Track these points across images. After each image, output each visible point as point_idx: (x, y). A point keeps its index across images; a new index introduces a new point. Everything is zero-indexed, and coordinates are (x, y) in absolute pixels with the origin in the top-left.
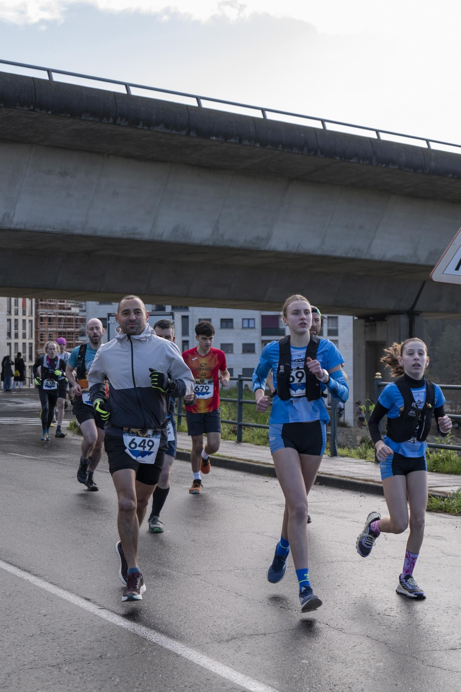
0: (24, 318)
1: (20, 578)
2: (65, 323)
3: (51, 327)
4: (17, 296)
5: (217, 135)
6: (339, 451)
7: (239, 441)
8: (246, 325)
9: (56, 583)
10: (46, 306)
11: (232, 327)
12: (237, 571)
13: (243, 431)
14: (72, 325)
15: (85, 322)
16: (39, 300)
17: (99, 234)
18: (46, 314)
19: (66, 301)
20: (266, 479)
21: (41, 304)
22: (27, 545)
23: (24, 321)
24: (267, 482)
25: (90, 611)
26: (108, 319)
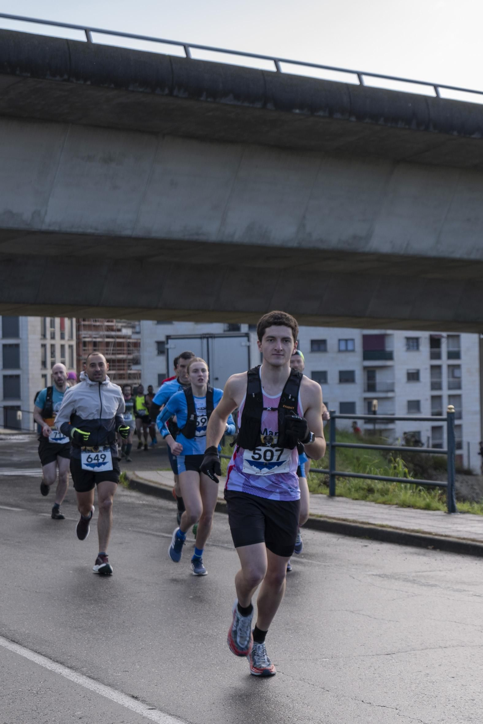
0: (63, 342)
1: (51, 671)
2: (115, 348)
4: (53, 315)
5: (301, 107)
6: (459, 506)
7: (332, 494)
8: (343, 347)
9: (96, 677)
10: (89, 327)
11: (325, 350)
12: (324, 660)
13: (337, 482)
14: (124, 350)
15: (140, 346)
16: (81, 320)
17: (153, 235)
18: (90, 337)
19: (115, 320)
20: (365, 542)
21: (84, 325)
22: (61, 629)
23: (62, 347)
24: (366, 546)
25: (137, 711)
26: (166, 342)
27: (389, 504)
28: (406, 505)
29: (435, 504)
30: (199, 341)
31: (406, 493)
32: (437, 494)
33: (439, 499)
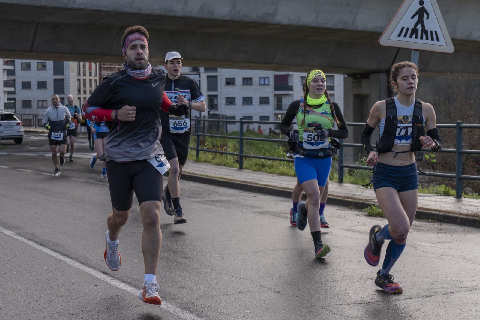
0: (91, 78)
1: (60, 260)
4: (85, 61)
7: (241, 168)
9: (85, 263)
10: (107, 69)
11: (252, 85)
13: (244, 160)
16: (102, 64)
20: (255, 194)
21: (104, 67)
22: (69, 239)
23: (91, 80)
24: (255, 197)
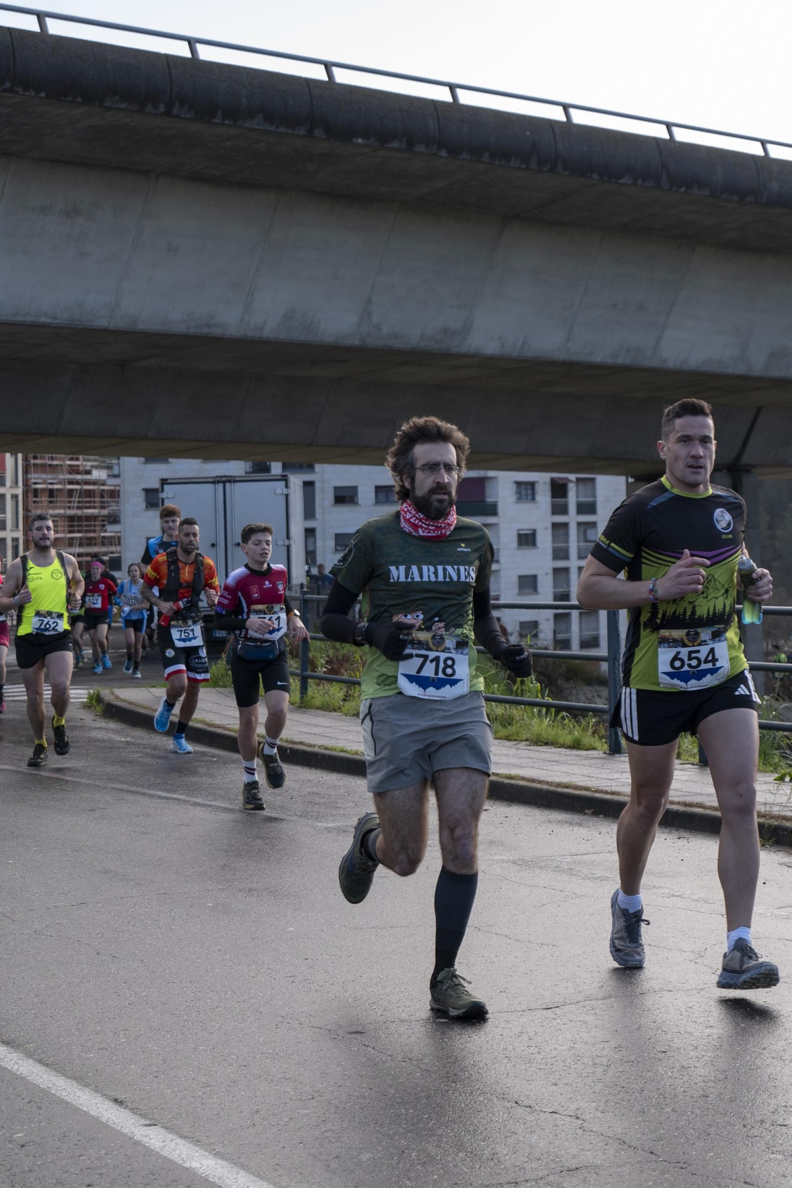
0: (2, 490)
2: (80, 499)
3: (54, 508)
5: (365, 135)
10: (43, 468)
14: (94, 502)
15: (119, 496)
16: (31, 456)
17: (141, 326)
18: (45, 483)
19: (81, 457)
21: (34, 465)
23: (2, 496)
25: (123, 1130)
26: (160, 490)
27: (516, 740)
28: (542, 742)
29: (588, 739)
30: (210, 487)
31: (541, 721)
32: (591, 724)
33: (594, 732)
